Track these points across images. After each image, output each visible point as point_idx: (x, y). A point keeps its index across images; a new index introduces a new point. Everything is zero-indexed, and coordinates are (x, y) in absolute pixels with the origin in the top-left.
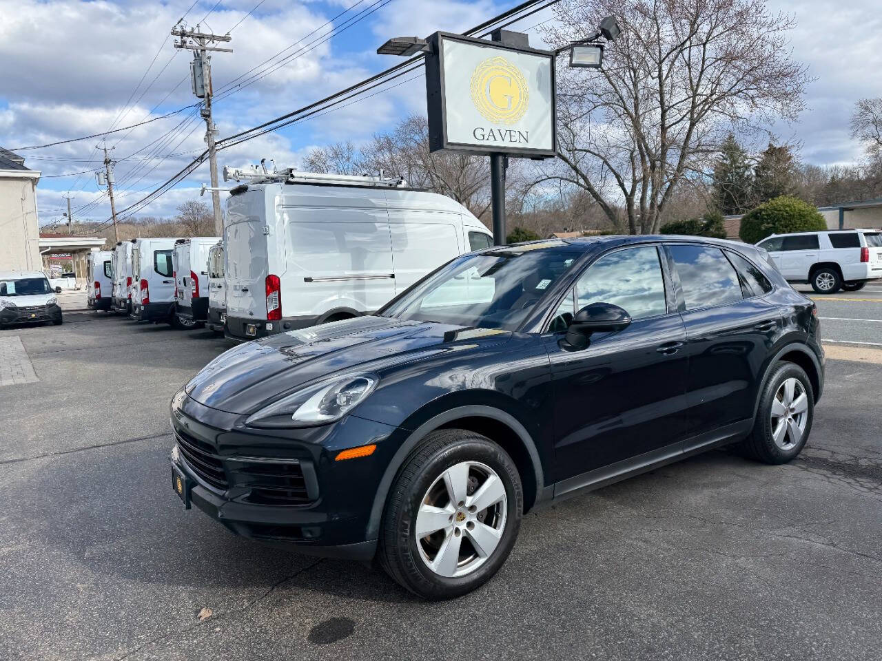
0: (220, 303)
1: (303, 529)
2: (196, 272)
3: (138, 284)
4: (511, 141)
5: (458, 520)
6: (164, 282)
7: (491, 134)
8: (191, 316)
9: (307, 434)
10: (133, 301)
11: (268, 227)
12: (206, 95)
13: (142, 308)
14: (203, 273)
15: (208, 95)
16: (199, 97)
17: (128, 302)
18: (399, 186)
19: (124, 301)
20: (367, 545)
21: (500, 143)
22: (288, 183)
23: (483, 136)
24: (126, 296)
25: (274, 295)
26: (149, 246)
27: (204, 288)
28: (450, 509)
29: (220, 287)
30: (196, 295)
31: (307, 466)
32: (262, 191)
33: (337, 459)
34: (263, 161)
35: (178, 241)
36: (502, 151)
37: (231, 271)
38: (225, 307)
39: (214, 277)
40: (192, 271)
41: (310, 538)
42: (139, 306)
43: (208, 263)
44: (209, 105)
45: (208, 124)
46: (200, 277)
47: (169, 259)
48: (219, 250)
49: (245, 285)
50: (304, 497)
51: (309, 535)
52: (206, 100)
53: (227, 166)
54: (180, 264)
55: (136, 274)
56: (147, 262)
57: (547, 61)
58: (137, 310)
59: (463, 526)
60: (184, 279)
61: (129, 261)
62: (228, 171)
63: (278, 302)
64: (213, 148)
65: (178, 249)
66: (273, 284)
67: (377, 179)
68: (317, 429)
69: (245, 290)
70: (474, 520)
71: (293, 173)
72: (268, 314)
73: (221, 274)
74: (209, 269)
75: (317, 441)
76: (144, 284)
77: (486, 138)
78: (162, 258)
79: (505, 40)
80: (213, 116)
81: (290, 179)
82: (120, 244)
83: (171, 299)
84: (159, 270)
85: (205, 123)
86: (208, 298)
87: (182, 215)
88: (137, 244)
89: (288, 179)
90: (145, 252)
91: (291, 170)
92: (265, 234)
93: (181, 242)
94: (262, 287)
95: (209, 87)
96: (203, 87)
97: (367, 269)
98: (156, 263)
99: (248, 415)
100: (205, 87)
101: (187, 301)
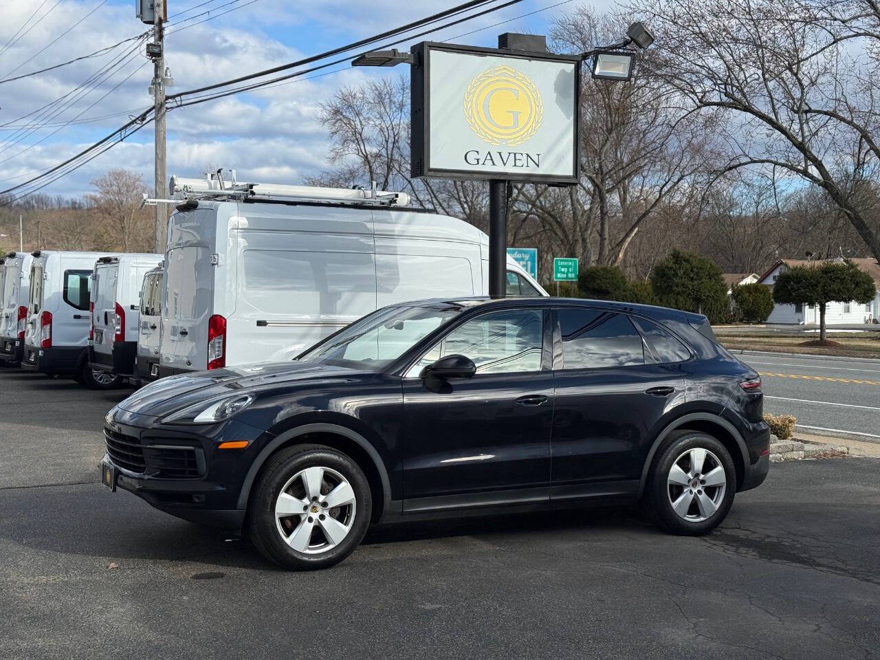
0: (152, 351)
1: (194, 495)
2: (122, 305)
3: (37, 317)
4: (515, 165)
5: (312, 511)
6: (77, 317)
7: (489, 157)
8: (111, 368)
9: (202, 431)
10: (27, 342)
11: (218, 255)
12: (157, 21)
13: (40, 353)
14: (132, 307)
15: (161, 21)
16: (146, 22)
17: (17, 344)
18: (393, 205)
19: (12, 342)
20: (238, 513)
21: (499, 168)
22: (247, 201)
23: (478, 160)
24: (15, 335)
25: (217, 341)
26: (59, 262)
27: (133, 329)
28: (306, 501)
29: (154, 327)
30: (121, 337)
31: (200, 453)
32: (213, 211)
33: (221, 447)
34: (219, 171)
35: (101, 259)
36: (502, 178)
37: (170, 305)
38: (158, 356)
39: (147, 313)
40: (117, 304)
41: (198, 503)
42: (36, 350)
43: (141, 295)
44: (161, 37)
45: (157, 67)
46: (128, 311)
47: (84, 283)
48: (157, 276)
49: (186, 326)
50: (195, 473)
51: (197, 500)
52: (157, 29)
53: (174, 176)
54: (101, 290)
55: (36, 302)
56: (53, 286)
57: (570, 67)
58: (33, 356)
59: (315, 516)
60: (106, 313)
61: (26, 282)
62: (176, 183)
63: (221, 349)
64: (162, 105)
65: (98, 270)
66: (217, 327)
67: (369, 193)
68: (212, 426)
69: (184, 333)
70: (326, 513)
71: (255, 189)
72: (208, 365)
73: (157, 310)
74: (142, 303)
75: (211, 436)
76: (47, 319)
77: (481, 162)
78: (74, 281)
79: (513, 46)
80: (166, 55)
81: (250, 196)
82: (12, 256)
83: (84, 342)
84: (68, 298)
85: (153, 65)
86: (136, 343)
87: (98, 195)
88: (40, 259)
89: (248, 197)
90: (52, 272)
91: (251, 186)
92: (213, 264)
93: (106, 261)
94: (204, 331)
95: (162, 8)
96: (152, 7)
97: (340, 313)
98: (66, 288)
99: (164, 417)
100: (157, 9)
101: (106, 346)
